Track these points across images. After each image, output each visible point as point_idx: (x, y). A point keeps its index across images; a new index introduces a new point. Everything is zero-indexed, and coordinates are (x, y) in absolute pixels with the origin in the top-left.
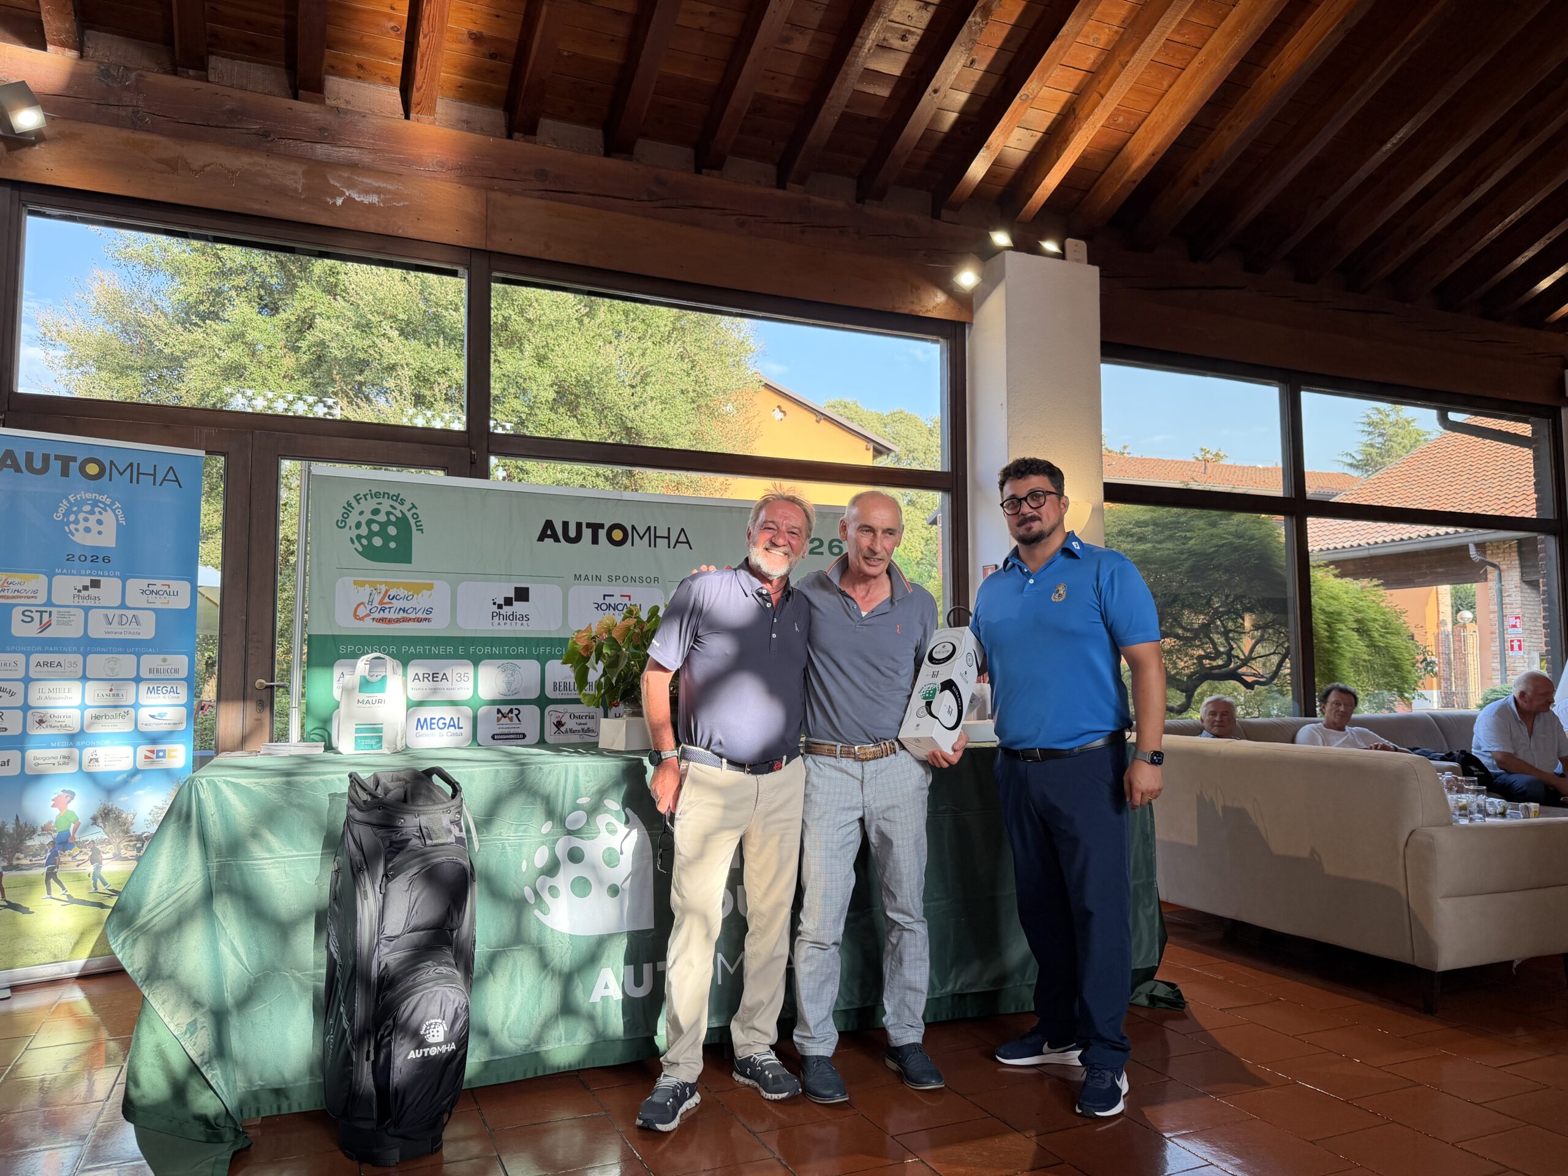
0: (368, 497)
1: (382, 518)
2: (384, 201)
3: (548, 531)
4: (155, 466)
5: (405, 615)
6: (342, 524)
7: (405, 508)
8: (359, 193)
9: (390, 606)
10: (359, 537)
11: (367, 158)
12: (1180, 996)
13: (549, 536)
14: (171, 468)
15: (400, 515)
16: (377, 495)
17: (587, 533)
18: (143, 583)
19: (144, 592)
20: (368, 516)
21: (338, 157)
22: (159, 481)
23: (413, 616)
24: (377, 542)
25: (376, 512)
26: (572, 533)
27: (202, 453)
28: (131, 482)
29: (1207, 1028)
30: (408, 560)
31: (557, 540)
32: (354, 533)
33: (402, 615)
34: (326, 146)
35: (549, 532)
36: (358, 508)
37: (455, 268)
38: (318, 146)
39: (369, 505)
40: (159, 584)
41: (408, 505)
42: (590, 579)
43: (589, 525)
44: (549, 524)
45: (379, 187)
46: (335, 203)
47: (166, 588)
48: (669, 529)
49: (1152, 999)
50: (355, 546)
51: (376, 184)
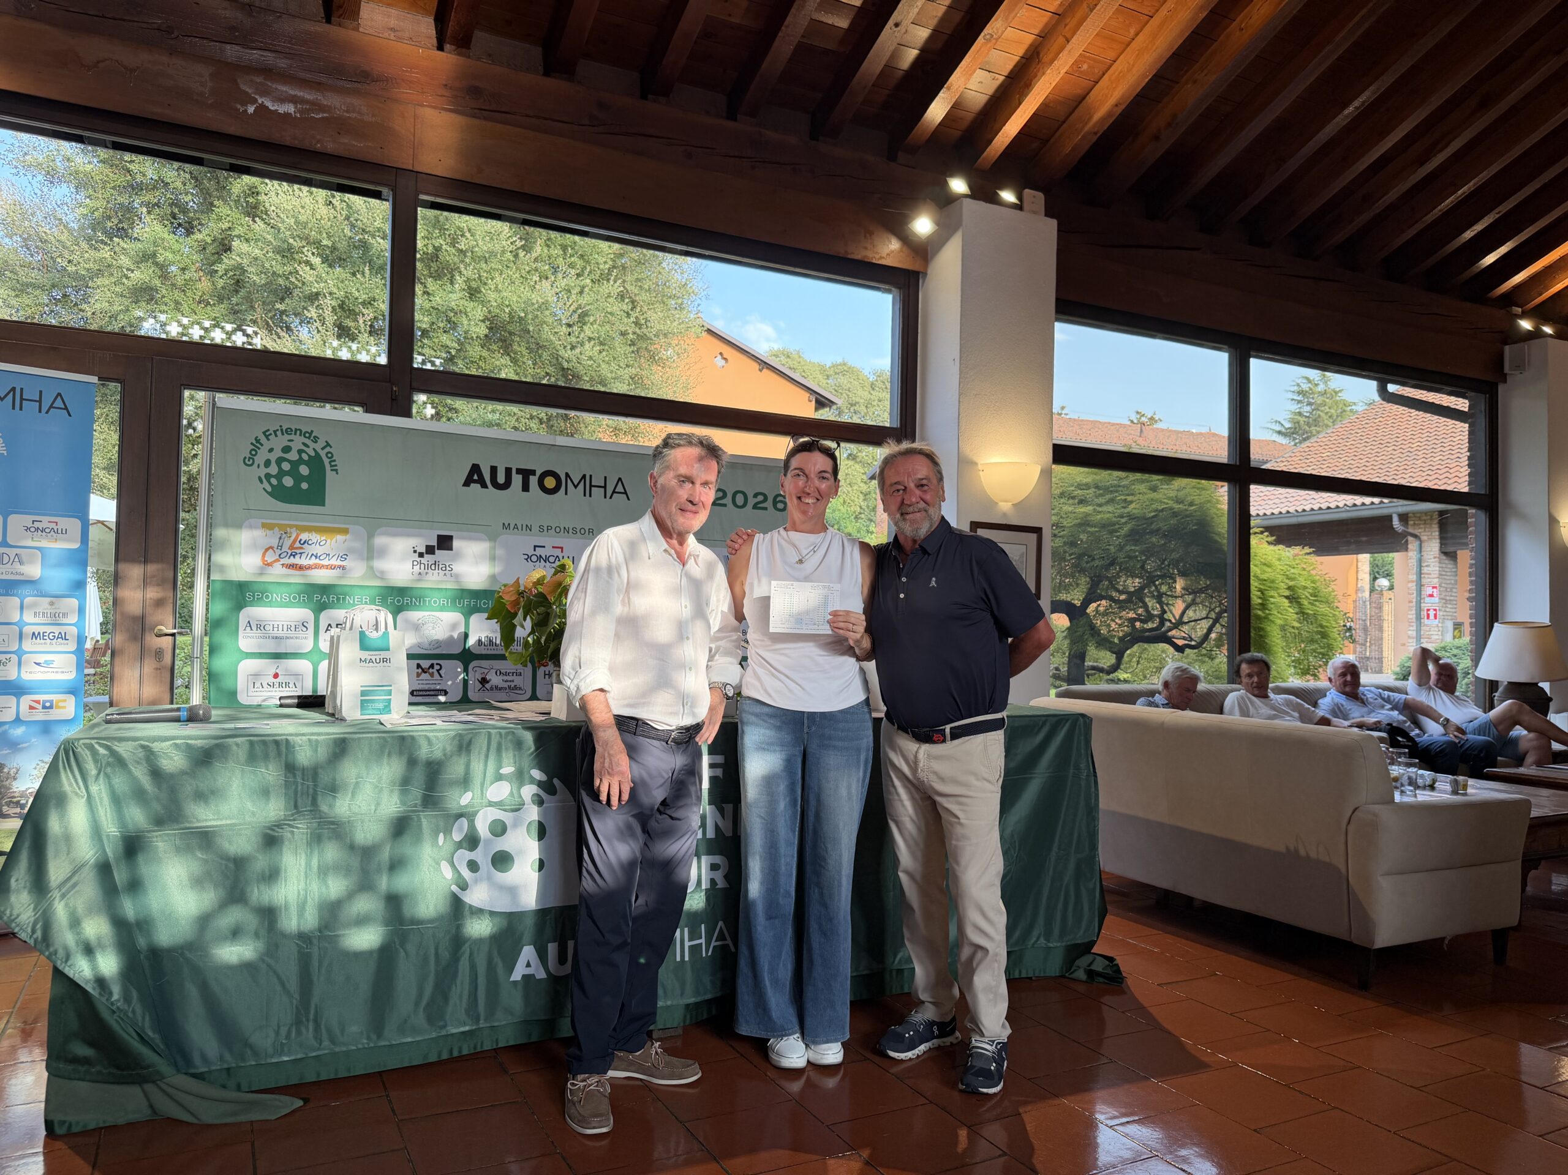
0: (279, 433)
1: (293, 456)
2: (301, 112)
3: (474, 476)
4: (41, 392)
5: (317, 561)
6: (249, 461)
7: (318, 447)
8: (273, 101)
9: (302, 551)
10: (268, 476)
11: (282, 63)
12: (1118, 971)
13: (475, 482)
14: (59, 394)
15: (313, 454)
16: (288, 431)
17: (517, 479)
18: (27, 520)
19: (28, 529)
20: (277, 453)
21: (249, 60)
22: (45, 408)
23: (326, 562)
24: (288, 482)
25: (287, 449)
26: (501, 479)
27: (94, 379)
28: (14, 408)
29: (1146, 1004)
30: (322, 503)
31: (484, 486)
32: (263, 471)
33: (313, 561)
34: (237, 48)
35: (476, 477)
36: (267, 445)
37: (379, 188)
38: (228, 47)
39: (282, 441)
40: (45, 521)
41: (321, 443)
42: (520, 528)
43: (519, 471)
44: (475, 469)
45: (295, 96)
46: (246, 111)
47: (53, 525)
48: (605, 478)
49: (1091, 974)
50: (263, 486)
51: (292, 92)
